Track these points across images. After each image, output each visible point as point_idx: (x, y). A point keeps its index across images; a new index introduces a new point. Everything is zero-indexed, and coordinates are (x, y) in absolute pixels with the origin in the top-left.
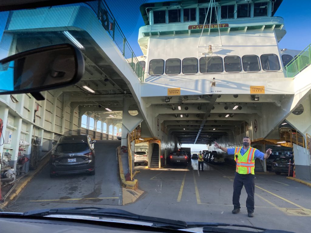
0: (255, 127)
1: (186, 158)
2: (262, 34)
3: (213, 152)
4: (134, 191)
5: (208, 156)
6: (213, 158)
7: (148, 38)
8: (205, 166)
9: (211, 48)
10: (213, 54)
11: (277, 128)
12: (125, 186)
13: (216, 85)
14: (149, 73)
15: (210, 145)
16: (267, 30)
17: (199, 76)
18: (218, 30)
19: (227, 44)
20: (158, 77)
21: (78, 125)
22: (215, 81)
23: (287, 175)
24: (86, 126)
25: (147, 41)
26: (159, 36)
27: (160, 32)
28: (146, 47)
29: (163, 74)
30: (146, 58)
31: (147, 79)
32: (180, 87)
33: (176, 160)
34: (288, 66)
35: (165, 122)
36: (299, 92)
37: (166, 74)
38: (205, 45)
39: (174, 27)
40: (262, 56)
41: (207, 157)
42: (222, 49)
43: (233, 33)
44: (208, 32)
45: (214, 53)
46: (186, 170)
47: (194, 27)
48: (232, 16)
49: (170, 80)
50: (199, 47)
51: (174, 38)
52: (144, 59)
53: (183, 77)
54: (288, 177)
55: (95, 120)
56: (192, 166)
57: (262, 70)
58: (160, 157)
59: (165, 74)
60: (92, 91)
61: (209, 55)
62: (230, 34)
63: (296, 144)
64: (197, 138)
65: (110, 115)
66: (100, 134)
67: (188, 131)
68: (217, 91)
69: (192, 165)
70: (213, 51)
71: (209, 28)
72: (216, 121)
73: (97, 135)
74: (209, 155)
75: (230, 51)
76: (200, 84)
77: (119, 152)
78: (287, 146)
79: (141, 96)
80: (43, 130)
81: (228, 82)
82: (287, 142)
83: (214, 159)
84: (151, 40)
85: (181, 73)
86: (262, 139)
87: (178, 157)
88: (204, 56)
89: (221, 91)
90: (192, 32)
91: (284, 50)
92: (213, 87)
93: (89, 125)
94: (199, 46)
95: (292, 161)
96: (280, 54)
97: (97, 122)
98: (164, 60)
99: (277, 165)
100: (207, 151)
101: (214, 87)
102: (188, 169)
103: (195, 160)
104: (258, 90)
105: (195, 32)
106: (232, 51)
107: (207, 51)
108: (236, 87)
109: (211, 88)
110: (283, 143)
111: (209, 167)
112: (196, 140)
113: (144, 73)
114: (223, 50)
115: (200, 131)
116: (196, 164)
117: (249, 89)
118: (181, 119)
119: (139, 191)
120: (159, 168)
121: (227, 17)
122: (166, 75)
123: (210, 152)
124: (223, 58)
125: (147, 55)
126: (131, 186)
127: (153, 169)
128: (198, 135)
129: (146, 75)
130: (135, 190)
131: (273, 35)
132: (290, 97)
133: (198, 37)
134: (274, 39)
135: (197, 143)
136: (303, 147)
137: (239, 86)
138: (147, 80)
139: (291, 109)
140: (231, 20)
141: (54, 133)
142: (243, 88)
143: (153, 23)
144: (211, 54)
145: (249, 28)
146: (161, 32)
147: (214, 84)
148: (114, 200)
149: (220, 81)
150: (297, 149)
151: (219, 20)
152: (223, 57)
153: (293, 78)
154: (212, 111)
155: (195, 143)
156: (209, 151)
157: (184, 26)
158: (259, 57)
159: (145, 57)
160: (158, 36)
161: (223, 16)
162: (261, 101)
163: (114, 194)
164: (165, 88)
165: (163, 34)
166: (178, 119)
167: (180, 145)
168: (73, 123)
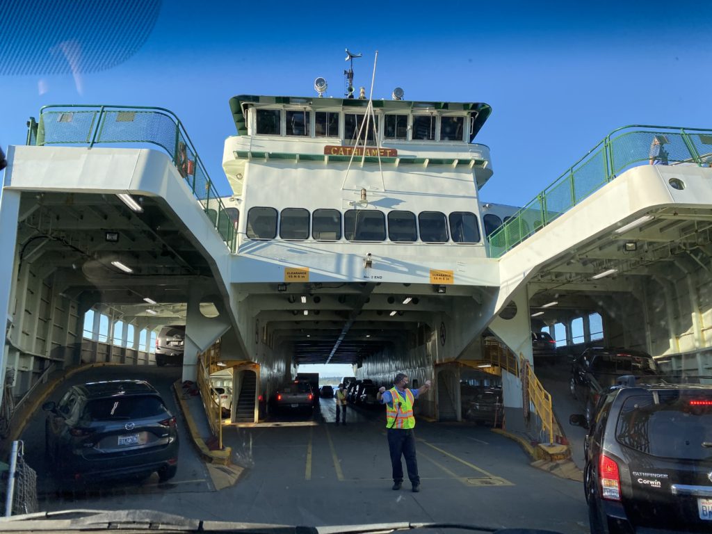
0: (442, 336)
1: (310, 397)
2: (452, 175)
3: (366, 381)
4: (227, 467)
5: (355, 390)
6: (365, 395)
7: (245, 163)
8: (349, 414)
9: (365, 195)
10: (369, 205)
11: (479, 339)
12: (210, 460)
13: (372, 266)
14: (246, 234)
15: (360, 366)
16: (463, 168)
17: (344, 247)
18: (377, 159)
19: (394, 189)
20: (265, 243)
21: (76, 333)
22: (372, 257)
23: (492, 426)
24: (91, 334)
25: (244, 166)
26: (267, 160)
27: (269, 154)
28: (239, 176)
29: (274, 238)
30: (240, 203)
31: (242, 246)
32: (309, 267)
33: (290, 404)
34: (492, 236)
35: (269, 324)
36: (505, 284)
37: (282, 238)
38: (355, 188)
39: (298, 145)
40: (452, 215)
41: (354, 393)
42: (384, 197)
43: (405, 167)
44: (361, 161)
45: (371, 203)
46: (311, 424)
47: (334, 151)
48: (403, 135)
49: (289, 250)
50: (343, 189)
51: (296, 167)
52: (236, 205)
53: (314, 246)
54: (494, 430)
55: (110, 319)
56: (321, 415)
57: (451, 240)
58: (258, 398)
59: (278, 238)
60: (128, 270)
61: (361, 206)
62: (399, 170)
63: (506, 369)
64: (333, 352)
65: (148, 309)
66: (120, 350)
67: (315, 339)
68: (374, 276)
69: (322, 411)
70: (369, 199)
71: (362, 154)
72: (371, 322)
73: (113, 352)
74: (357, 389)
75: (398, 202)
76: (345, 261)
77: (180, 395)
78: (494, 373)
79: (230, 282)
80: (18, 354)
81: (394, 261)
82: (494, 365)
83: (366, 397)
84: (250, 168)
85: (311, 238)
86: (453, 360)
87: (294, 397)
88: (352, 208)
89: (381, 277)
90: (331, 159)
91: (487, 205)
92: (368, 269)
93: (99, 331)
94: (345, 188)
95: (501, 401)
96: (480, 213)
97: (115, 323)
98: (276, 208)
99: (478, 407)
100: (353, 379)
101: (370, 269)
102: (314, 420)
103: (328, 400)
104: (442, 277)
105: (336, 158)
106: (401, 201)
107: (358, 199)
108: (406, 270)
109: (364, 271)
110: (488, 368)
111: (356, 415)
112: (331, 356)
113: (236, 233)
114: (387, 200)
115: (341, 339)
116: (331, 410)
117: (429, 275)
118: (304, 319)
119: (237, 468)
120: (256, 422)
121: (394, 136)
122: (282, 240)
123: (359, 382)
124: (386, 214)
125: (242, 198)
126: (221, 460)
127: (242, 425)
128: (336, 346)
129: (240, 238)
130: (228, 465)
131: (470, 177)
132: (494, 291)
133: (342, 170)
134: (473, 185)
135: (332, 361)
136: (515, 375)
137: (412, 269)
138: (242, 248)
139: (496, 310)
140: (402, 142)
141: (32, 356)
142: (418, 272)
143: (255, 131)
144: (365, 205)
145: (432, 162)
146: (271, 153)
147: (369, 264)
148: (198, 484)
149: (380, 259)
150: (507, 377)
151: (381, 139)
152: (386, 211)
153: (498, 259)
154: (366, 307)
155: (328, 361)
156: (358, 379)
157: (316, 144)
158: (448, 216)
159: (238, 200)
160: (265, 161)
161: (388, 134)
162: (449, 293)
163: (195, 475)
164: (279, 267)
165: (275, 157)
166: (298, 318)
167: (295, 367)
168: (68, 331)
